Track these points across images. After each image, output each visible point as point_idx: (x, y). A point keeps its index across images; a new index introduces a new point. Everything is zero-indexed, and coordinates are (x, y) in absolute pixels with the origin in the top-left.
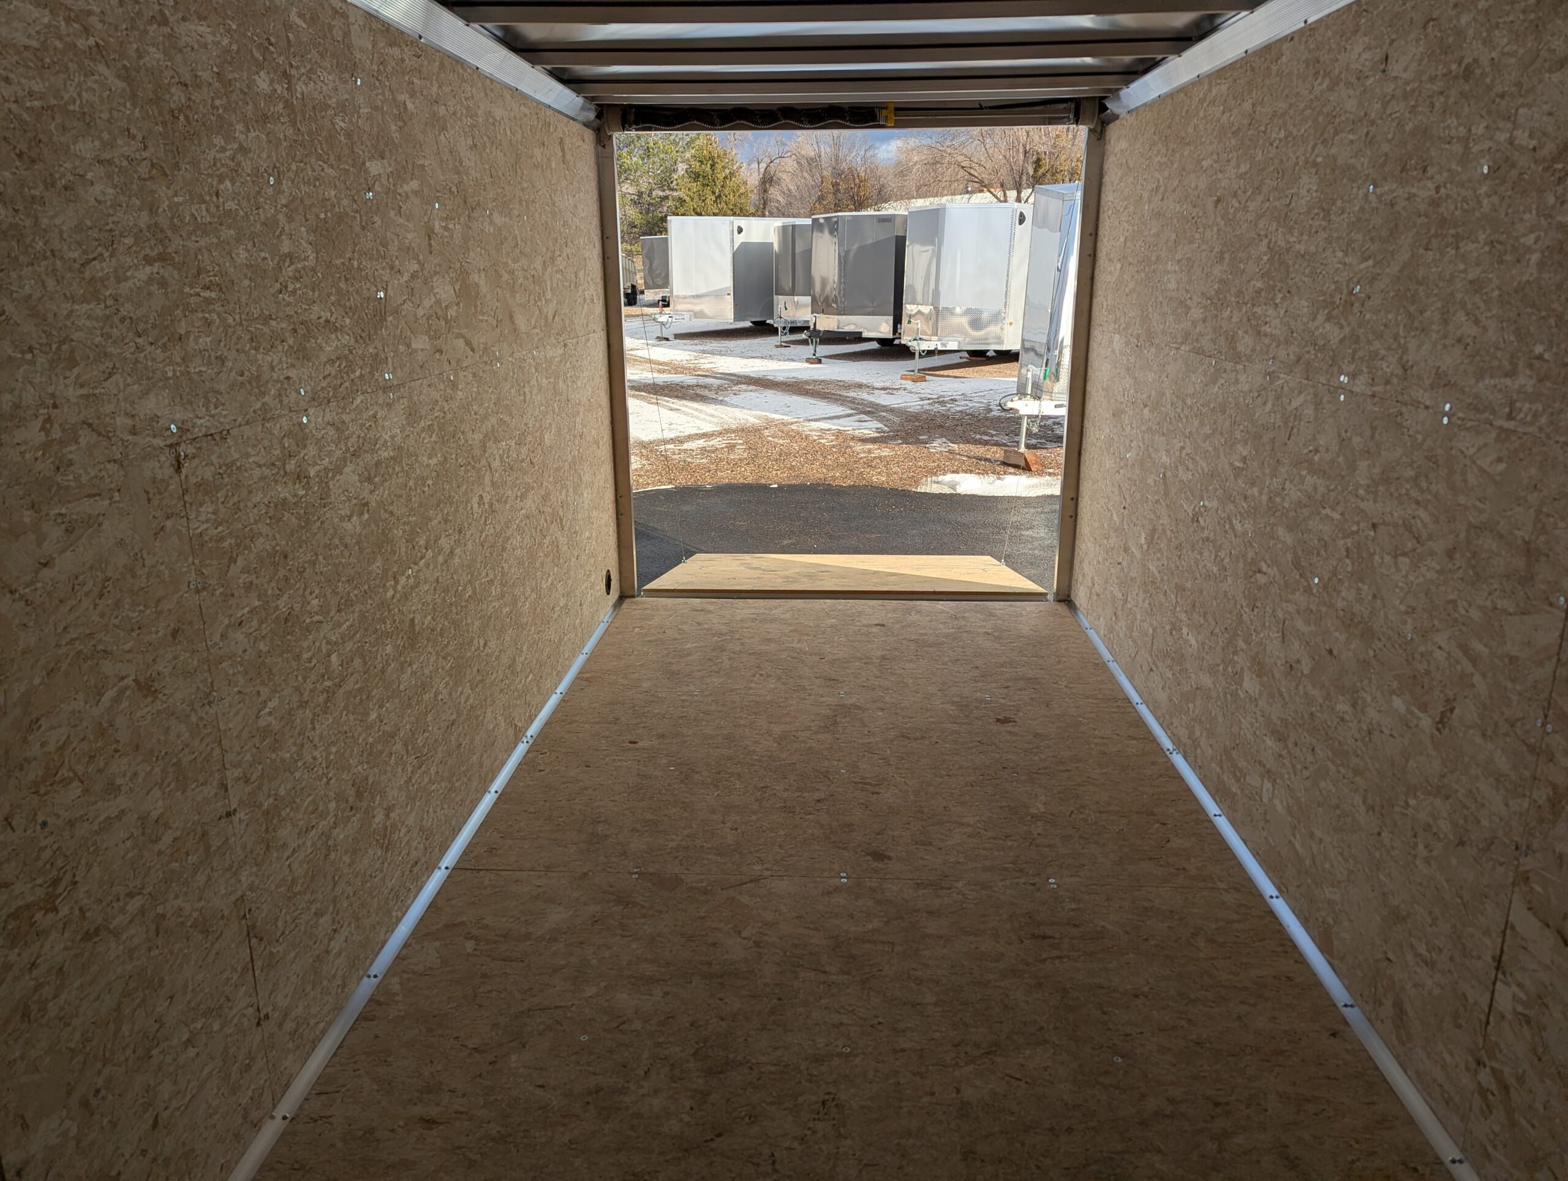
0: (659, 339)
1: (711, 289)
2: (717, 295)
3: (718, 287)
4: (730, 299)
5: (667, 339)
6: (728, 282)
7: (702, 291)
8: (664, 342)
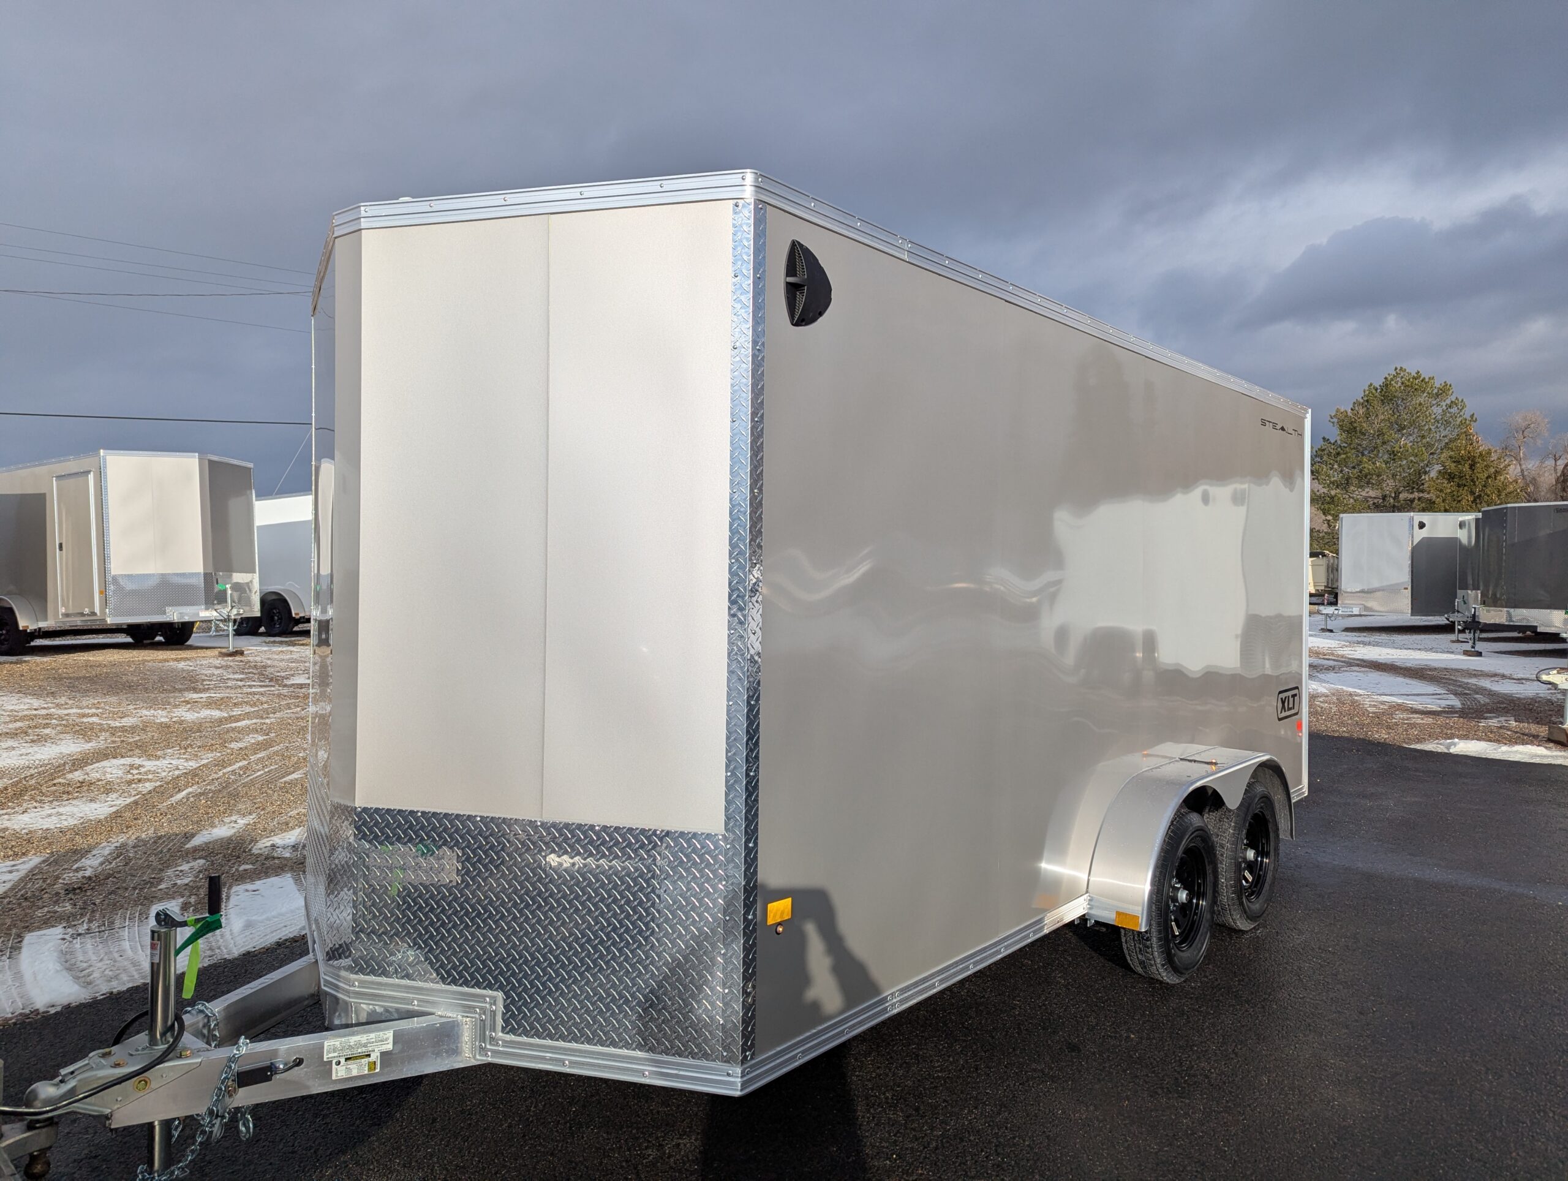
0: (1323, 630)
1: (1385, 584)
2: (1392, 590)
3: (1393, 582)
4: (1408, 593)
5: (1331, 631)
6: (1405, 577)
7: (1376, 584)
8: (1328, 634)
